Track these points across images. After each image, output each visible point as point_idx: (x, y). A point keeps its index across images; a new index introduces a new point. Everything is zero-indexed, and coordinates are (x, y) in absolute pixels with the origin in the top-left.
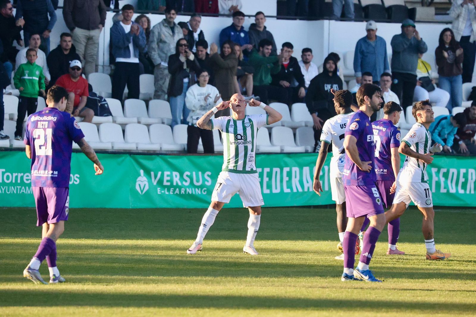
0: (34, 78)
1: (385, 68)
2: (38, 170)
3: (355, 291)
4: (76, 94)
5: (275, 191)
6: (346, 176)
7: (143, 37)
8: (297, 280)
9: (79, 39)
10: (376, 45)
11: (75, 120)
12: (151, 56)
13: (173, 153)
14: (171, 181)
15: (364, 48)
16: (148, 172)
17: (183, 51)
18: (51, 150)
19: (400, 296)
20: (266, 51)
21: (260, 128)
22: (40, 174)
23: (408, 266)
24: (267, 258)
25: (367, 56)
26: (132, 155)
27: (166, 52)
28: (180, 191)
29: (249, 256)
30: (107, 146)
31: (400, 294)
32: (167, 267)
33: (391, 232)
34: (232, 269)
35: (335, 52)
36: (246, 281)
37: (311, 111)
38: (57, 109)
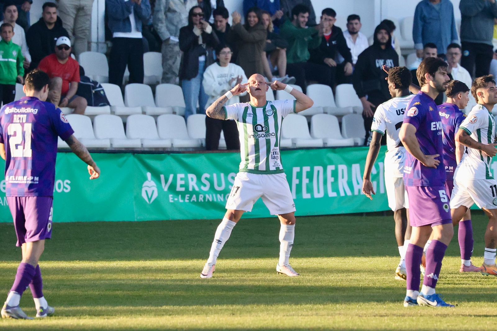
0: (10, 60)
1: (453, 37)
2: (15, 176)
3: (422, 319)
4: (64, 79)
5: (317, 195)
6: (408, 174)
7: (147, 6)
8: (348, 307)
9: (66, 9)
10: (440, 9)
11: (61, 112)
12: (157, 29)
13: (188, 150)
14: (186, 186)
15: (425, 13)
16: (156, 175)
17: (198, 22)
18: (31, 150)
19: (479, 324)
20: (301, 19)
21: (285, 116)
22: (17, 180)
23: (488, 286)
24: (309, 280)
25: (430, 23)
26: (136, 154)
27: (175, 23)
28: (198, 198)
29: (287, 278)
30: (104, 143)
31: (478, 322)
32: (184, 293)
33: (463, 245)
34: (266, 294)
35: (389, 19)
36: (284, 310)
37: (360, 94)
38: (37, 99)
